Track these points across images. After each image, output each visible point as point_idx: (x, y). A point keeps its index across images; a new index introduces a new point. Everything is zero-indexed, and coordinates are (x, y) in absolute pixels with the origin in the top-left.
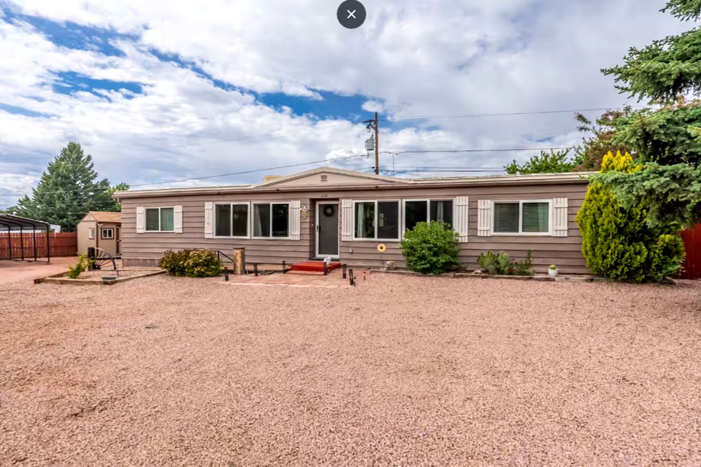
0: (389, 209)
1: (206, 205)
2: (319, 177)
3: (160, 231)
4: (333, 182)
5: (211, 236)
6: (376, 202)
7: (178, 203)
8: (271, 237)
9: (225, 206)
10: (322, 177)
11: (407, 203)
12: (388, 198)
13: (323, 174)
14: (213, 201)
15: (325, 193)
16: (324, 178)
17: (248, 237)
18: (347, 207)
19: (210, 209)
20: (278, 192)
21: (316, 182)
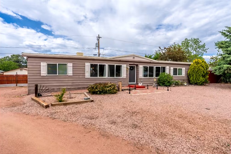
0: (151, 69)
1: (86, 64)
2: (132, 57)
3: (58, 75)
4: (136, 59)
5: (88, 77)
6: (148, 66)
7: (70, 62)
8: (115, 77)
9: (95, 65)
10: (133, 57)
11: (156, 67)
12: (151, 65)
13: (134, 56)
14: (90, 62)
15: (134, 63)
16: (134, 58)
17: (106, 77)
18: (141, 67)
19: (88, 65)
20: (120, 61)
21: (131, 59)
